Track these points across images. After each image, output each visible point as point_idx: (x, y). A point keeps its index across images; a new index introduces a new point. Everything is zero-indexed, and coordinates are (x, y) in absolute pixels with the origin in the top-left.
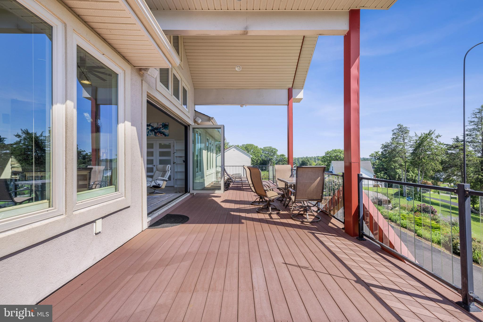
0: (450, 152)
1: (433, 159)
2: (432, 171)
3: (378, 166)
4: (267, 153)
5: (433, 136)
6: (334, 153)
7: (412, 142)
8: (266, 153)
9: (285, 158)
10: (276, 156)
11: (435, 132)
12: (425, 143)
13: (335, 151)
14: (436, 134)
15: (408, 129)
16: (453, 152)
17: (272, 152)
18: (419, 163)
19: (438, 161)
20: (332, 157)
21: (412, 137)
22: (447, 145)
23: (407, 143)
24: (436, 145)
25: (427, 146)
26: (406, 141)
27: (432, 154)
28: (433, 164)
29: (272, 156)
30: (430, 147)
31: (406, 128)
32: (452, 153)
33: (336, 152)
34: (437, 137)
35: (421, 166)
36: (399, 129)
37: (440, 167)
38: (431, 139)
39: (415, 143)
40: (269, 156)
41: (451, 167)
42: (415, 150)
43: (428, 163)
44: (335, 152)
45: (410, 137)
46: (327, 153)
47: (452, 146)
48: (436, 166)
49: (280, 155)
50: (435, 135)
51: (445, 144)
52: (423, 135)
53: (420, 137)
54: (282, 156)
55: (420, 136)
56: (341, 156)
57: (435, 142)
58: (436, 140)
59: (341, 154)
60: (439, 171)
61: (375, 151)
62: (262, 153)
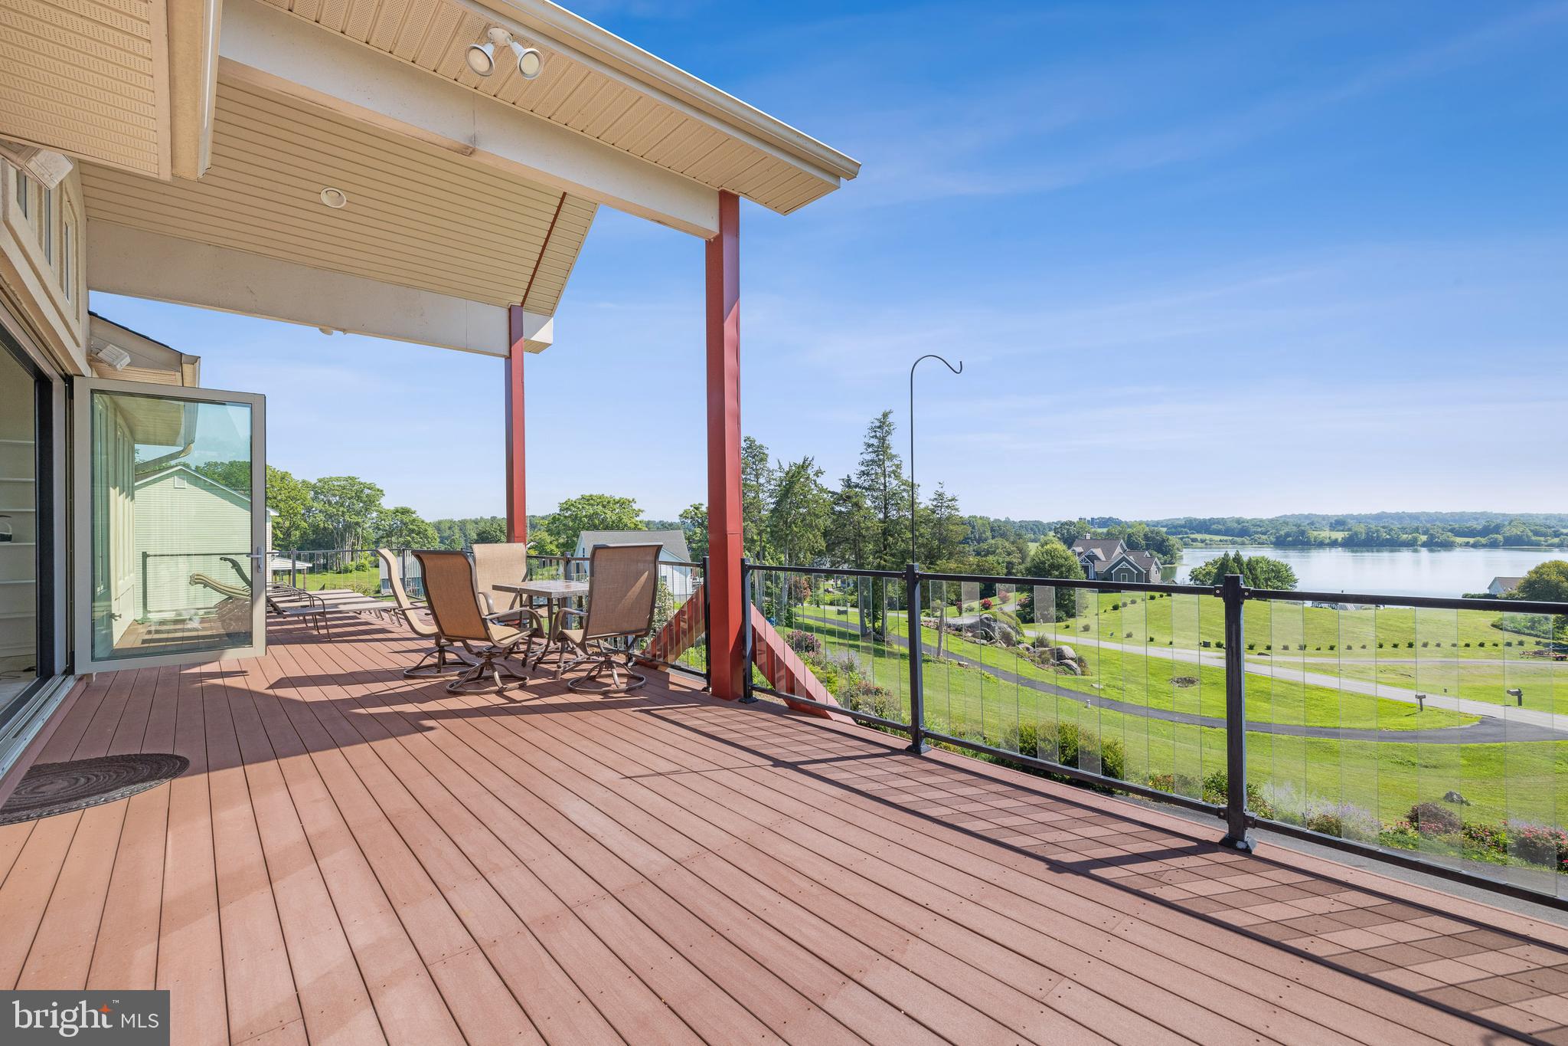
0: (837, 508)
1: (810, 526)
2: (809, 552)
3: (699, 544)
4: (334, 500)
5: (810, 472)
6: (587, 507)
7: (772, 482)
8: (330, 503)
9: (414, 520)
10: (374, 515)
11: (814, 463)
12: (797, 488)
13: (588, 500)
14: (816, 468)
15: (766, 452)
16: (843, 509)
17: (359, 498)
18: (787, 535)
19: (819, 530)
20: (581, 518)
21: (773, 470)
22: (834, 493)
23: (763, 485)
24: (815, 492)
25: (801, 494)
26: (762, 480)
27: (809, 513)
28: (811, 537)
29: (358, 514)
30: (805, 497)
31: (761, 447)
32: (841, 512)
33: (592, 505)
34: (819, 473)
35: (792, 540)
36: (748, 448)
37: (822, 544)
38: (808, 478)
39: (779, 486)
40: (343, 512)
41: (839, 543)
42: (778, 503)
43: (802, 536)
44: (589, 504)
45: (769, 471)
46: (566, 506)
47: (842, 496)
48: (816, 542)
49: (393, 508)
50: (813, 470)
51: (829, 492)
52: (794, 468)
53: (787, 473)
54: (402, 513)
55: (787, 469)
56: (607, 516)
57: (813, 486)
58: (815, 481)
59: (606, 511)
60: (820, 553)
61: (692, 504)
62: (309, 503)
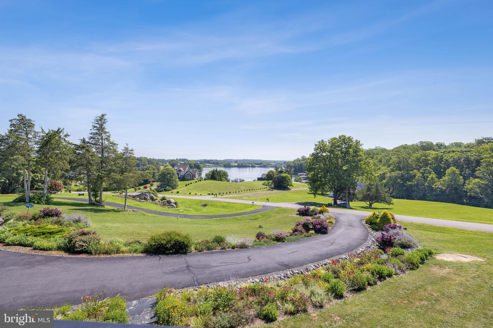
0: (78, 152)
1: (61, 159)
2: (60, 171)
5: (62, 135)
7: (37, 138)
11: (64, 131)
12: (53, 141)
14: (65, 133)
15: (33, 123)
16: (81, 152)
18: (46, 162)
19: (66, 160)
21: (38, 132)
22: (76, 145)
23: (31, 138)
24: (64, 144)
25: (56, 144)
26: (30, 136)
27: (60, 153)
28: (61, 163)
30: (58, 145)
31: (29, 120)
32: (79, 153)
34: (66, 136)
35: (49, 165)
37: (69, 167)
38: (60, 137)
39: (42, 139)
41: (78, 166)
42: (41, 147)
43: (56, 163)
45: (35, 132)
47: (80, 146)
48: (64, 166)
50: (63, 134)
51: (73, 144)
52: (51, 132)
53: (47, 134)
55: (47, 132)
57: (63, 141)
58: (65, 139)
